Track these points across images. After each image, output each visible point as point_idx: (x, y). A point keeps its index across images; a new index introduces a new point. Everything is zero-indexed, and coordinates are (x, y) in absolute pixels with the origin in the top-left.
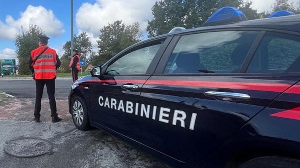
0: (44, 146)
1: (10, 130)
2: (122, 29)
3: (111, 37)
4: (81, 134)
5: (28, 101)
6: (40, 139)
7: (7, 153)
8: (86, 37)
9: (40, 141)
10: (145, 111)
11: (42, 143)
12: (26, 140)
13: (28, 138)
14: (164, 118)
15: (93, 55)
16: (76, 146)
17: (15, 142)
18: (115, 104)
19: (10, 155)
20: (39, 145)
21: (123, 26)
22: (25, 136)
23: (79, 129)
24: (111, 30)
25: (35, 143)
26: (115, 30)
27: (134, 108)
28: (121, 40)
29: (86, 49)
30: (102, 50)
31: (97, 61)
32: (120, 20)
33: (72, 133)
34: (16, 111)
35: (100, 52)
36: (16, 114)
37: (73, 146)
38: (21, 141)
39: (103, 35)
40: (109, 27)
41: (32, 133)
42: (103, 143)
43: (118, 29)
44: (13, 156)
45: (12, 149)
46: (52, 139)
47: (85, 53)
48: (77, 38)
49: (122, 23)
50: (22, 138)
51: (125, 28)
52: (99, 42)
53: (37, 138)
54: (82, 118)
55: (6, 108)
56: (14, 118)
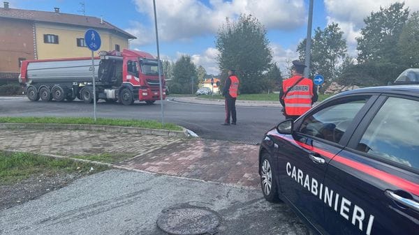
0: (209, 221)
1: (174, 193)
2: (404, 19)
3: (382, 32)
4: (268, 207)
5: (214, 146)
6: (209, 210)
7: (158, 227)
8: (338, 31)
9: (208, 213)
10: (328, 196)
11: (208, 216)
12: (189, 209)
13: (193, 207)
14: (345, 211)
15: (347, 61)
16: (252, 226)
17: (173, 212)
18: (301, 177)
19: (162, 230)
20: (203, 218)
21: (407, 12)
22: (191, 204)
23: (267, 200)
24: (383, 19)
25: (200, 215)
26: (390, 19)
27: (319, 189)
28: (401, 37)
29: (335, 51)
30: (365, 53)
31: (349, 76)
32: (401, 2)
33: (254, 204)
34: (191, 162)
35: (360, 57)
36: (191, 167)
37: (248, 225)
38: (182, 211)
39: (368, 28)
40: (379, 14)
41: (200, 200)
42: (291, 224)
43: (396, 17)
44: (164, 232)
45: (167, 222)
46: (224, 212)
47: (333, 58)
48: (321, 32)
49: (404, 8)
50: (185, 206)
51: (409, 17)
52: (359, 40)
53: (204, 208)
54: (270, 186)
55: (180, 156)
56: (185, 174)
